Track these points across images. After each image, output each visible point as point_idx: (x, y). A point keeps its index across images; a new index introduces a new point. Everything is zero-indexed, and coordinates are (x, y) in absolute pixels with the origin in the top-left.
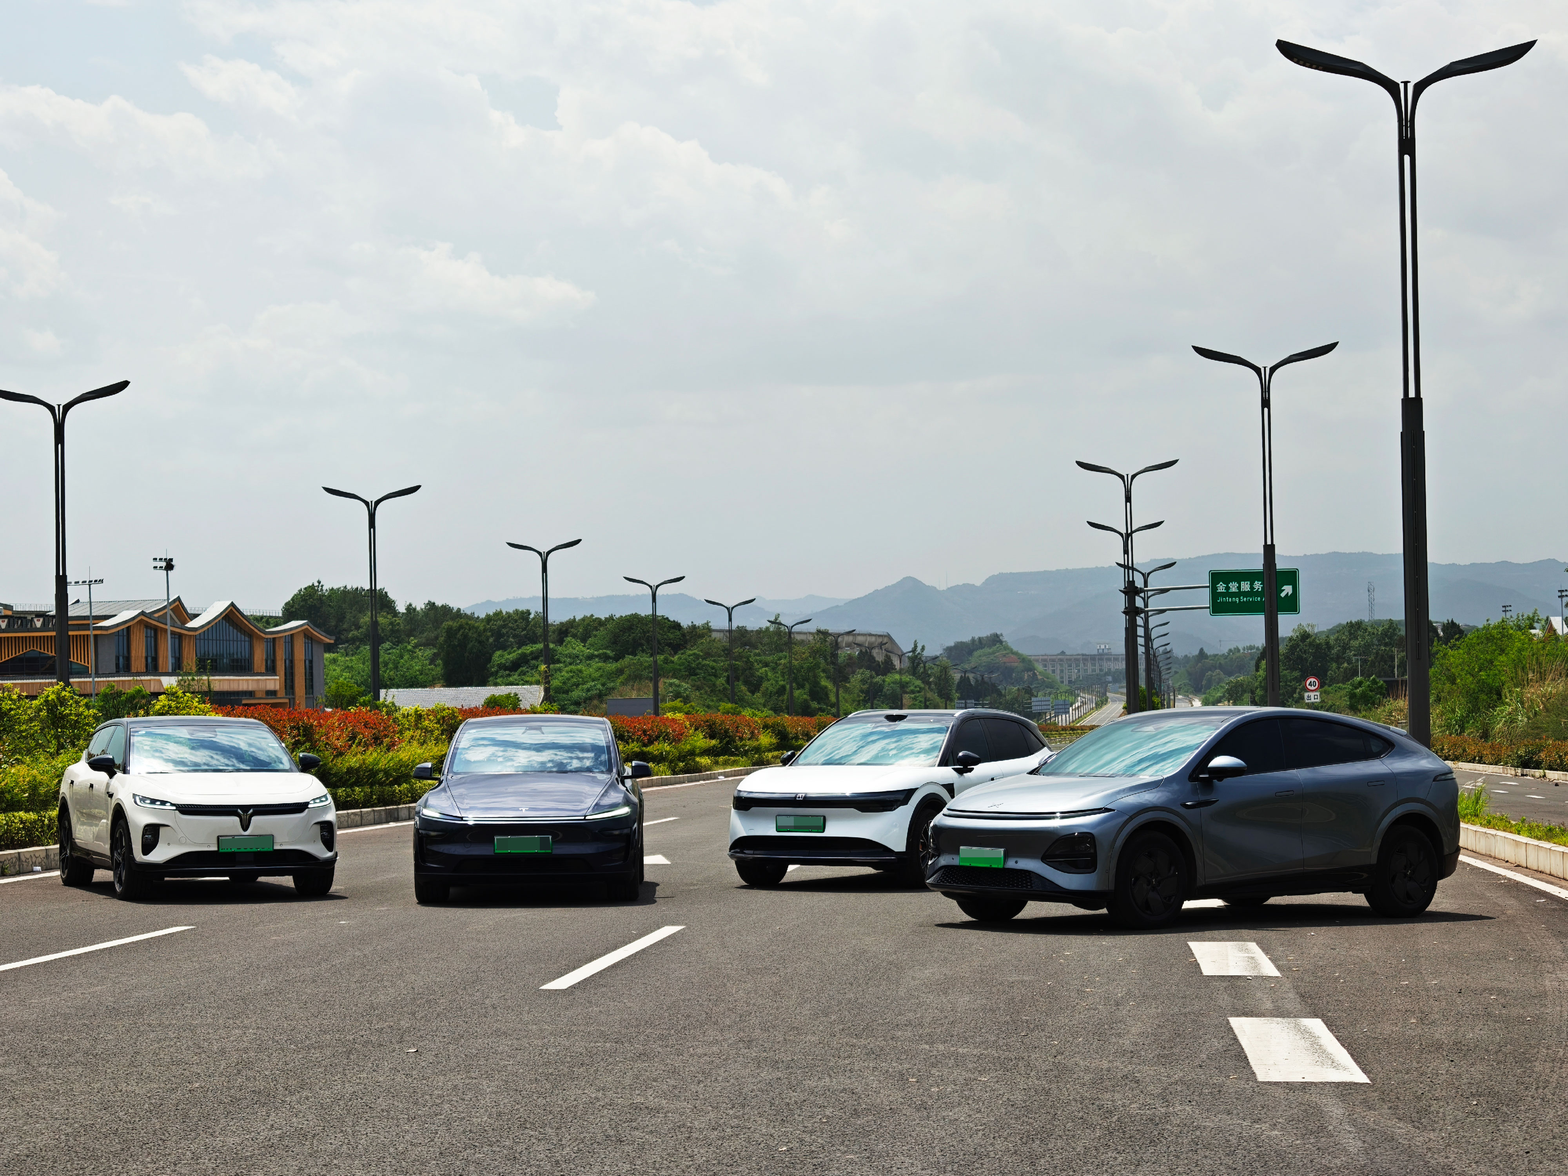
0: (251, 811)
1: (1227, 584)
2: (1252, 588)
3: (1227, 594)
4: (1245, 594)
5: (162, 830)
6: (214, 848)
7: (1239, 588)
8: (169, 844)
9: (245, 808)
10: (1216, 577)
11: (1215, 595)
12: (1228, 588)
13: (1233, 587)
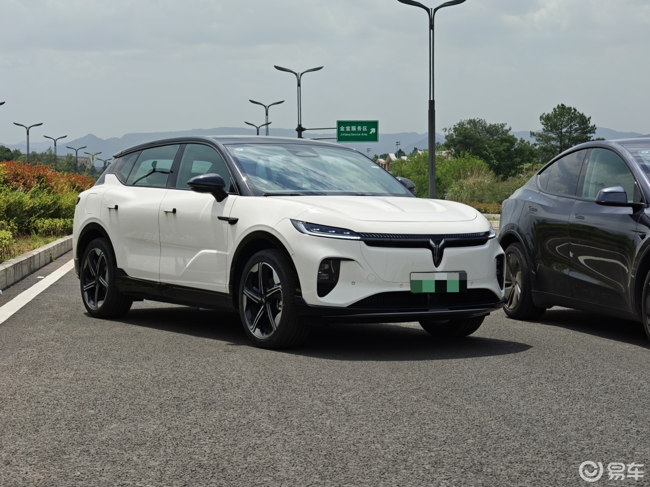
0: (443, 242)
1: (345, 127)
2: (357, 129)
3: (345, 132)
4: (354, 132)
5: (343, 266)
6: (407, 288)
7: (351, 129)
8: (353, 283)
9: (437, 238)
10: (340, 124)
11: (339, 132)
12: (345, 129)
13: (348, 128)
